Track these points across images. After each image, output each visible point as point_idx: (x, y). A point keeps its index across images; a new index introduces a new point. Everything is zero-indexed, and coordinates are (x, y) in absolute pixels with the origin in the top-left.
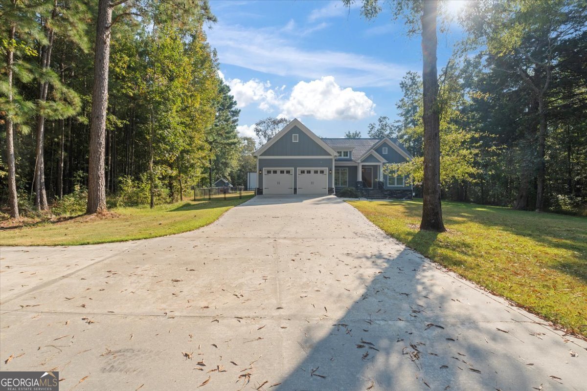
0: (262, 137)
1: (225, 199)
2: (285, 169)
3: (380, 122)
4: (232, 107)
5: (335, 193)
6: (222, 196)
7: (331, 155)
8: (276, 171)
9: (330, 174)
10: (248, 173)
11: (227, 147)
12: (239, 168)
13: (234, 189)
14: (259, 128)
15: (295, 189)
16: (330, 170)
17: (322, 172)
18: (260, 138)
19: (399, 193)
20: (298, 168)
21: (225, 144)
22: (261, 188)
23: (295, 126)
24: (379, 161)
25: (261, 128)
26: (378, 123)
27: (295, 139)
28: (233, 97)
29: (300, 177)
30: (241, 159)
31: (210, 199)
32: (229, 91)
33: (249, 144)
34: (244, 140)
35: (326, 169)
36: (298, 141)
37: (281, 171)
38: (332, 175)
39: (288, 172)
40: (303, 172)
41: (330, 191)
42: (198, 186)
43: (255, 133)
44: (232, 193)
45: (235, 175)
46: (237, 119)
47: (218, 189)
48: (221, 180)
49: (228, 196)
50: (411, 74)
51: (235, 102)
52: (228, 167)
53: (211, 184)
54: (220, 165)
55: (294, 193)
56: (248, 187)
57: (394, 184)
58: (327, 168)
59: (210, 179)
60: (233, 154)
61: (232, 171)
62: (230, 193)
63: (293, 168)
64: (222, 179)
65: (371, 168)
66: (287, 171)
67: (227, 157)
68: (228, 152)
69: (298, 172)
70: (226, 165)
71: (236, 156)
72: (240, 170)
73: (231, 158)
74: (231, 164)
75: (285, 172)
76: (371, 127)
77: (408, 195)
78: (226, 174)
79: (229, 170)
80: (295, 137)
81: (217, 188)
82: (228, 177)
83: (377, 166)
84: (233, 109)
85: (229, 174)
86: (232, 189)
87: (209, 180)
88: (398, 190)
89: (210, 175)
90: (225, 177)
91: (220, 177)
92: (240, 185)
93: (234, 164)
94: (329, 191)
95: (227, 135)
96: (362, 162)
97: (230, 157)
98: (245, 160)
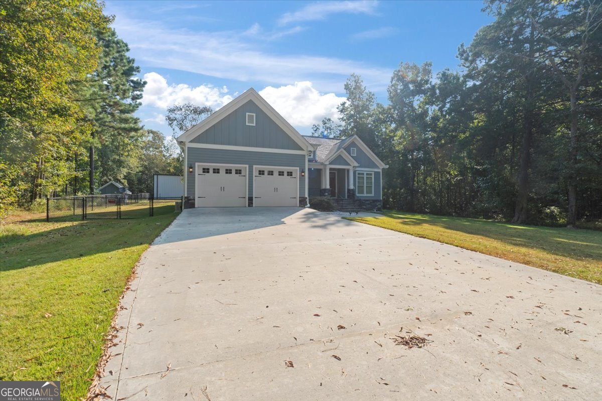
0: (177, 129)
1: (119, 214)
2: (234, 166)
3: (324, 124)
4: (132, 75)
5: (309, 205)
6: (113, 209)
7: (302, 149)
8: (218, 170)
9: (302, 177)
10: (155, 177)
11: (123, 134)
12: (141, 169)
13: (135, 198)
14: (172, 116)
15: (251, 199)
16: (303, 171)
17: (290, 174)
18: (174, 129)
19: (368, 204)
20: (254, 166)
21: (120, 128)
22: (191, 198)
23: (251, 101)
24: (349, 165)
25: (177, 116)
26: (321, 124)
27: (251, 120)
28: (133, 60)
29: (257, 181)
30: (143, 157)
31: (84, 217)
32: (128, 50)
33: (154, 139)
34: (149, 133)
35: (296, 170)
36: (254, 125)
37: (227, 170)
38: (305, 178)
39: (238, 172)
40: (261, 173)
41: (302, 203)
42: (65, 191)
43: (167, 122)
44: (131, 203)
45: (135, 178)
46: (141, 95)
47: (106, 197)
48: (112, 184)
49: (124, 208)
50: (355, 77)
51: (138, 68)
52: (123, 167)
53: (92, 189)
54: (110, 163)
55: (249, 206)
56: (155, 196)
57: (363, 193)
58: (298, 168)
59: (91, 182)
60: (131, 149)
61: (129, 172)
62: (127, 204)
63: (247, 166)
64: (114, 182)
65: (335, 173)
66: (236, 170)
67: (122, 152)
68: (123, 146)
69: (255, 173)
70: (120, 163)
71: (135, 153)
72: (143, 172)
73: (129, 155)
74: (128, 162)
75: (234, 172)
76: (315, 129)
77: (377, 206)
78: (121, 176)
79: (125, 171)
80: (251, 117)
81: (104, 196)
82: (123, 181)
83: (344, 170)
84: (134, 78)
85: (125, 176)
86: (130, 198)
87: (89, 184)
88: (367, 200)
89: (91, 174)
90: (118, 181)
91: (110, 180)
92: (141, 191)
93: (133, 163)
94: (300, 201)
95: (124, 116)
96: (330, 164)
97: (126, 154)
98: (149, 159)
